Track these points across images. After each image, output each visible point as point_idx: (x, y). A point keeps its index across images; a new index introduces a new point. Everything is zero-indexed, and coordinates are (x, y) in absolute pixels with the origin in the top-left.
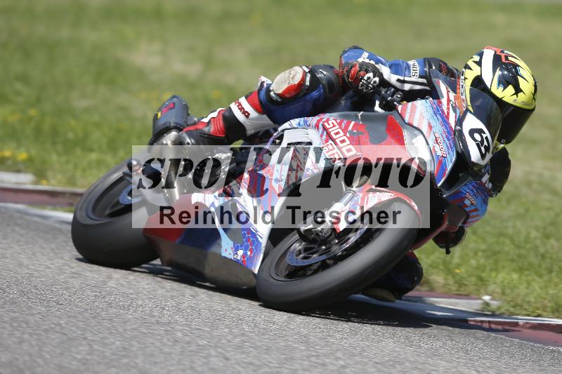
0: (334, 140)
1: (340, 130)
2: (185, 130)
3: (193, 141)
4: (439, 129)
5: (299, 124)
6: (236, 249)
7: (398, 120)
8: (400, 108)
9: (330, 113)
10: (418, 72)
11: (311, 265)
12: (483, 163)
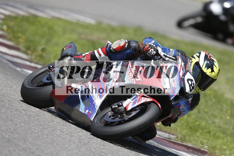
2: (74, 57)
6: (86, 110)
10: (173, 54)
11: (115, 122)
12: (190, 93)
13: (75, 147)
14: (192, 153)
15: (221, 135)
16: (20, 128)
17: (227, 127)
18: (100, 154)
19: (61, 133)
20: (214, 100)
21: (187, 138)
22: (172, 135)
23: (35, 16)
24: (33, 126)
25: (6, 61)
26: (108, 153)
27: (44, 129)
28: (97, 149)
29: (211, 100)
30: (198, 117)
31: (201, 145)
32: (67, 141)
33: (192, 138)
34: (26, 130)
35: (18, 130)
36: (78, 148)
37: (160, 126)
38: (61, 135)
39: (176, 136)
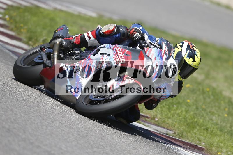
0: (118, 56)
1: (121, 52)
2: (64, 39)
3: (66, 43)
4: (158, 60)
5: (107, 47)
8: (146, 49)
9: (120, 45)
10: (158, 43)
13: (74, 139)
15: (219, 132)
16: (20, 118)
17: (225, 124)
18: (98, 147)
19: (60, 124)
20: (212, 97)
21: (185, 134)
22: (170, 130)
23: (38, 7)
24: (33, 117)
25: (8, 51)
26: (106, 146)
27: (43, 119)
28: (95, 142)
29: (209, 97)
30: (196, 114)
31: (198, 142)
32: (66, 133)
33: (189, 134)
34: (26, 120)
35: (18, 120)
36: (76, 140)
37: (158, 121)
38: (60, 127)
39: (174, 131)
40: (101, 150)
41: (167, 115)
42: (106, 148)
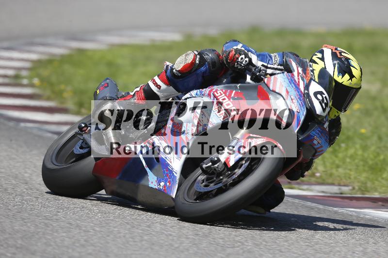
1: (225, 97)
4: (293, 93)
5: (197, 94)
6: (159, 182)
7: (265, 89)
9: (218, 85)
10: (278, 61)
12: (324, 114)
13: (190, 245)
14: (383, 207)
16: (95, 236)
18: (232, 246)
19: (163, 227)
21: (369, 184)
22: (345, 186)
23: (81, 51)
24: (115, 227)
25: (50, 135)
26: (246, 241)
27: (134, 227)
28: (226, 239)
30: (379, 148)
32: (175, 238)
33: (377, 183)
34: (105, 236)
35: (92, 240)
36: (195, 244)
37: (321, 177)
38: (163, 231)
39: (351, 186)
40: (238, 249)
41: (333, 163)
42: (246, 243)
